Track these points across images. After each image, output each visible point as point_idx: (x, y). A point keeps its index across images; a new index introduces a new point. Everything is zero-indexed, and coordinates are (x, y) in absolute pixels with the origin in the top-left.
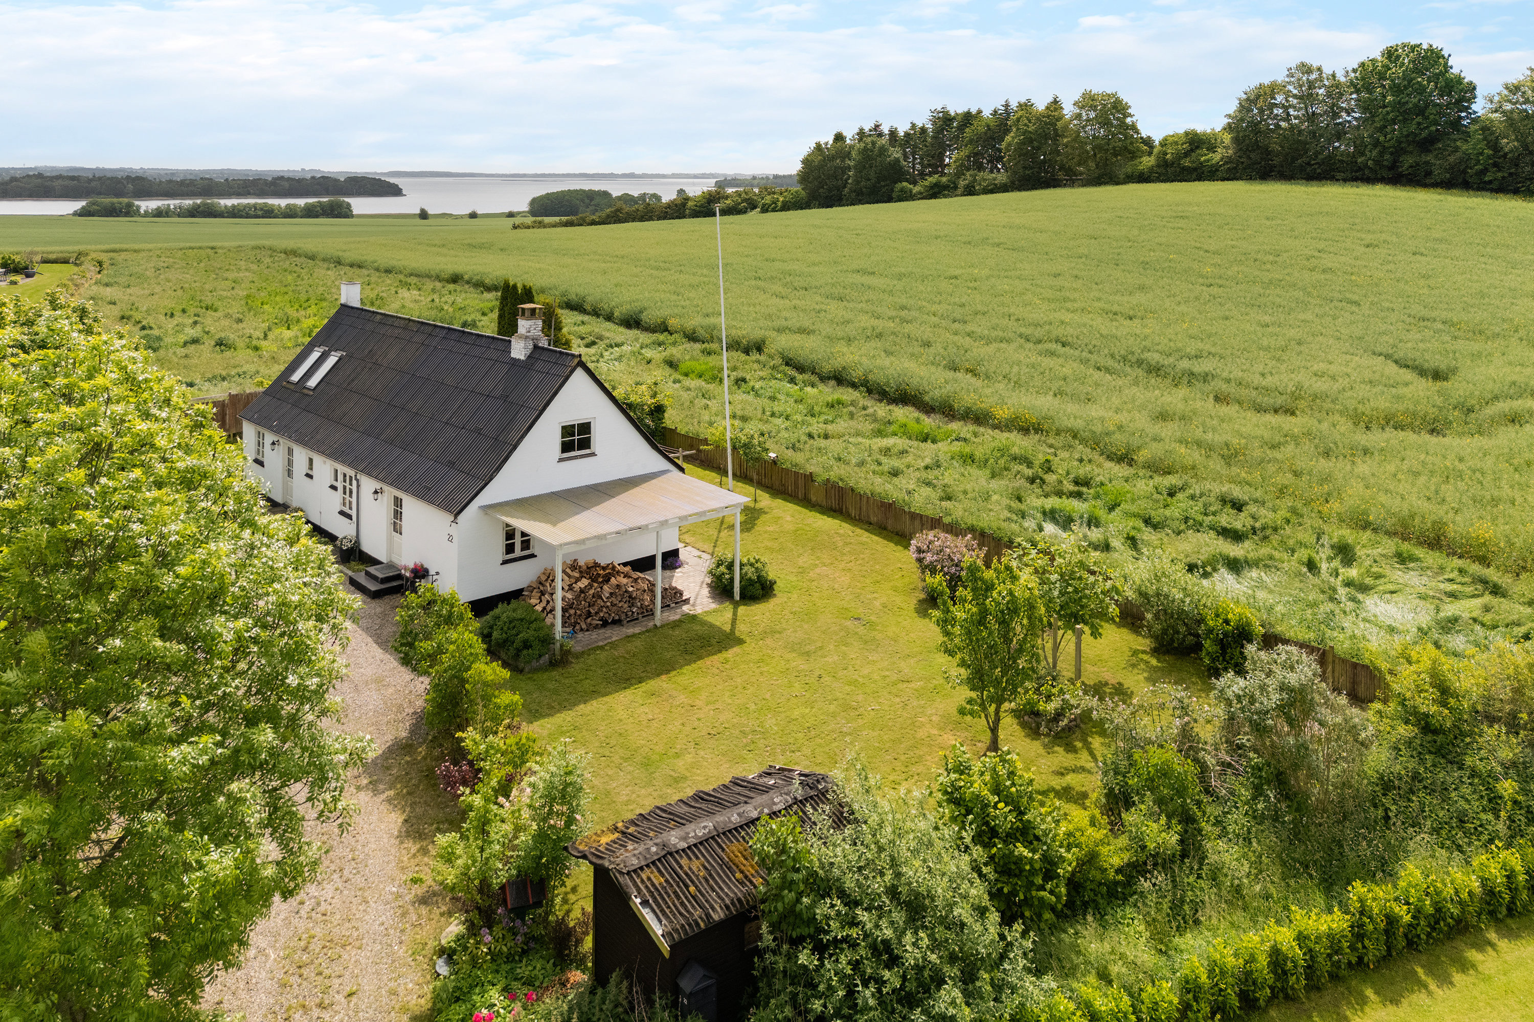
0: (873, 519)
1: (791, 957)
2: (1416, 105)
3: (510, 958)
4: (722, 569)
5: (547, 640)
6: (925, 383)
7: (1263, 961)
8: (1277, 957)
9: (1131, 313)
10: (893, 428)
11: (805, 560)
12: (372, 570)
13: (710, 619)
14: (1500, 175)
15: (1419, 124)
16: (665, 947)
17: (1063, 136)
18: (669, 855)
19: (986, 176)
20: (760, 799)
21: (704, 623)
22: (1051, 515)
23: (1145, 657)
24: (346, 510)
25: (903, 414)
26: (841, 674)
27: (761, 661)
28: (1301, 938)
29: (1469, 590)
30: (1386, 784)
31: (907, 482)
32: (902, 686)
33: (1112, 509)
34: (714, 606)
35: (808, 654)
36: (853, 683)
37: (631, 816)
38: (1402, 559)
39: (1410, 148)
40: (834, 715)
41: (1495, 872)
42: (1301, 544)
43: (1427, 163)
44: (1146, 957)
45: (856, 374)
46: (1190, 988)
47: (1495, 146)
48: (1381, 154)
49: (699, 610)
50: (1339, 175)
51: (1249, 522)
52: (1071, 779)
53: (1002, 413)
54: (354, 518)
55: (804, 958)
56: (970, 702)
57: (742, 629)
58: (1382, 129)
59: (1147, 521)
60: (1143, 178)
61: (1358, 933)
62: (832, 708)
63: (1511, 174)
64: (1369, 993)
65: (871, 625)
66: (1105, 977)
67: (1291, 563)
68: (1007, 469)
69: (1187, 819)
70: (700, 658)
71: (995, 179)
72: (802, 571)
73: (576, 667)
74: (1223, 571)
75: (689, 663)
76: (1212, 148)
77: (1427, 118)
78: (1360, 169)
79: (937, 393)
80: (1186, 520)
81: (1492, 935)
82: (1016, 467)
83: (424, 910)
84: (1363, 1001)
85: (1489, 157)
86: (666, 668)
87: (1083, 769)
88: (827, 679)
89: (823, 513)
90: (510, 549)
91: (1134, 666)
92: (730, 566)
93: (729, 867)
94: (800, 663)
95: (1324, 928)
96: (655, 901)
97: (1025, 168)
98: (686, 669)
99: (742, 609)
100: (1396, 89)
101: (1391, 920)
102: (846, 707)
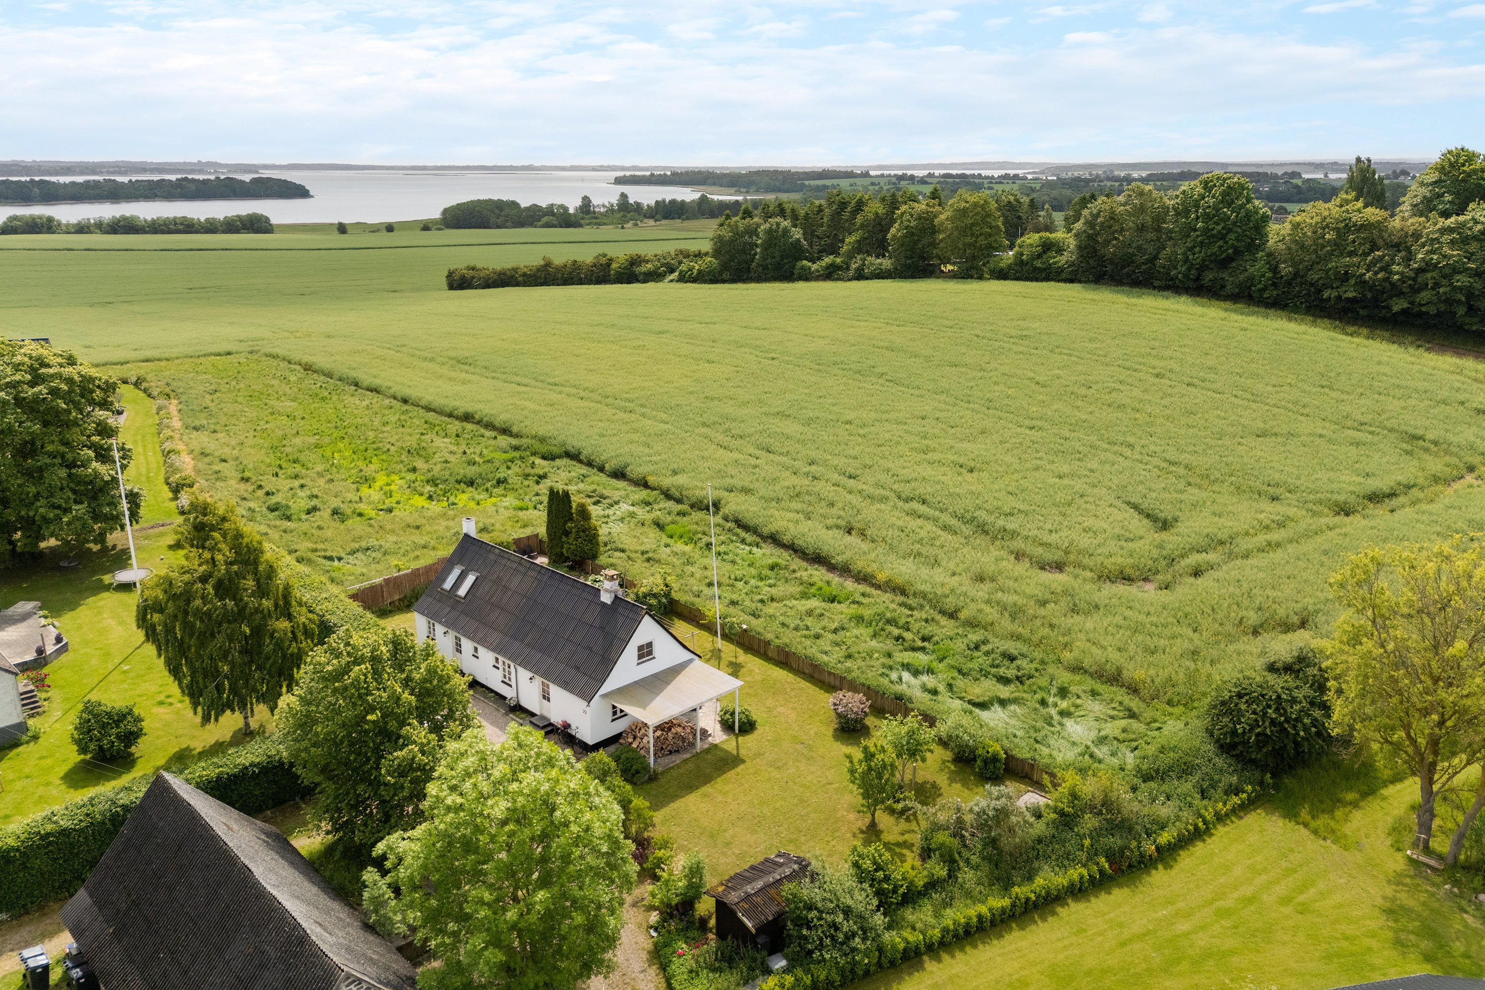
0: (806, 671)
1: (799, 931)
2: (1219, 232)
3: (682, 930)
4: (728, 716)
5: (646, 768)
6: (832, 550)
7: (975, 920)
8: (980, 917)
9: (972, 464)
10: (813, 590)
11: (770, 702)
12: (533, 720)
13: (725, 747)
14: (1275, 293)
15: (1220, 247)
16: (753, 931)
17: (939, 231)
18: (748, 896)
19: (874, 262)
20: (780, 870)
21: (722, 750)
22: (906, 667)
23: (949, 764)
24: (507, 680)
25: (818, 574)
26: (797, 780)
27: (756, 773)
28: (990, 910)
29: (1121, 714)
30: (1039, 841)
31: (825, 643)
32: (828, 787)
33: (941, 660)
34: (725, 737)
35: (779, 768)
36: (803, 786)
37: (727, 878)
38: (1094, 693)
39: (1212, 266)
40: (796, 805)
41: (1076, 877)
42: (1040, 688)
43: (1223, 279)
44: (931, 920)
45: (786, 539)
46: (945, 930)
47: (1275, 270)
48: (1189, 269)
49: (717, 741)
50: (1157, 283)
51: (1015, 672)
52: (907, 837)
53: (882, 577)
54: (514, 686)
55: (804, 932)
56: (863, 806)
57: (743, 752)
58: (1191, 249)
59: (960, 671)
60: (1002, 275)
61: (1013, 905)
62: (795, 801)
63: (1283, 292)
64: (1014, 925)
65: (810, 748)
66: (914, 928)
67: (1032, 701)
68: (883, 630)
69: (953, 861)
70: (724, 773)
71: (881, 264)
72: (769, 710)
73: (663, 780)
74: (996, 705)
75: (719, 776)
76: (1060, 251)
77: (1226, 242)
78: (1172, 279)
79: (839, 559)
80: (981, 670)
81: (1069, 901)
82: (889, 628)
83: (635, 909)
84: (1011, 929)
85: (1269, 279)
86: (707, 780)
87: (913, 831)
88: (790, 783)
89: (776, 665)
90: (615, 713)
91: (942, 770)
92: (733, 714)
93: (772, 899)
94: (775, 774)
95: (1000, 905)
96: (746, 913)
97: (907, 258)
98: (719, 780)
99: (740, 739)
100: (1207, 217)
101: (1028, 899)
102: (802, 801)
